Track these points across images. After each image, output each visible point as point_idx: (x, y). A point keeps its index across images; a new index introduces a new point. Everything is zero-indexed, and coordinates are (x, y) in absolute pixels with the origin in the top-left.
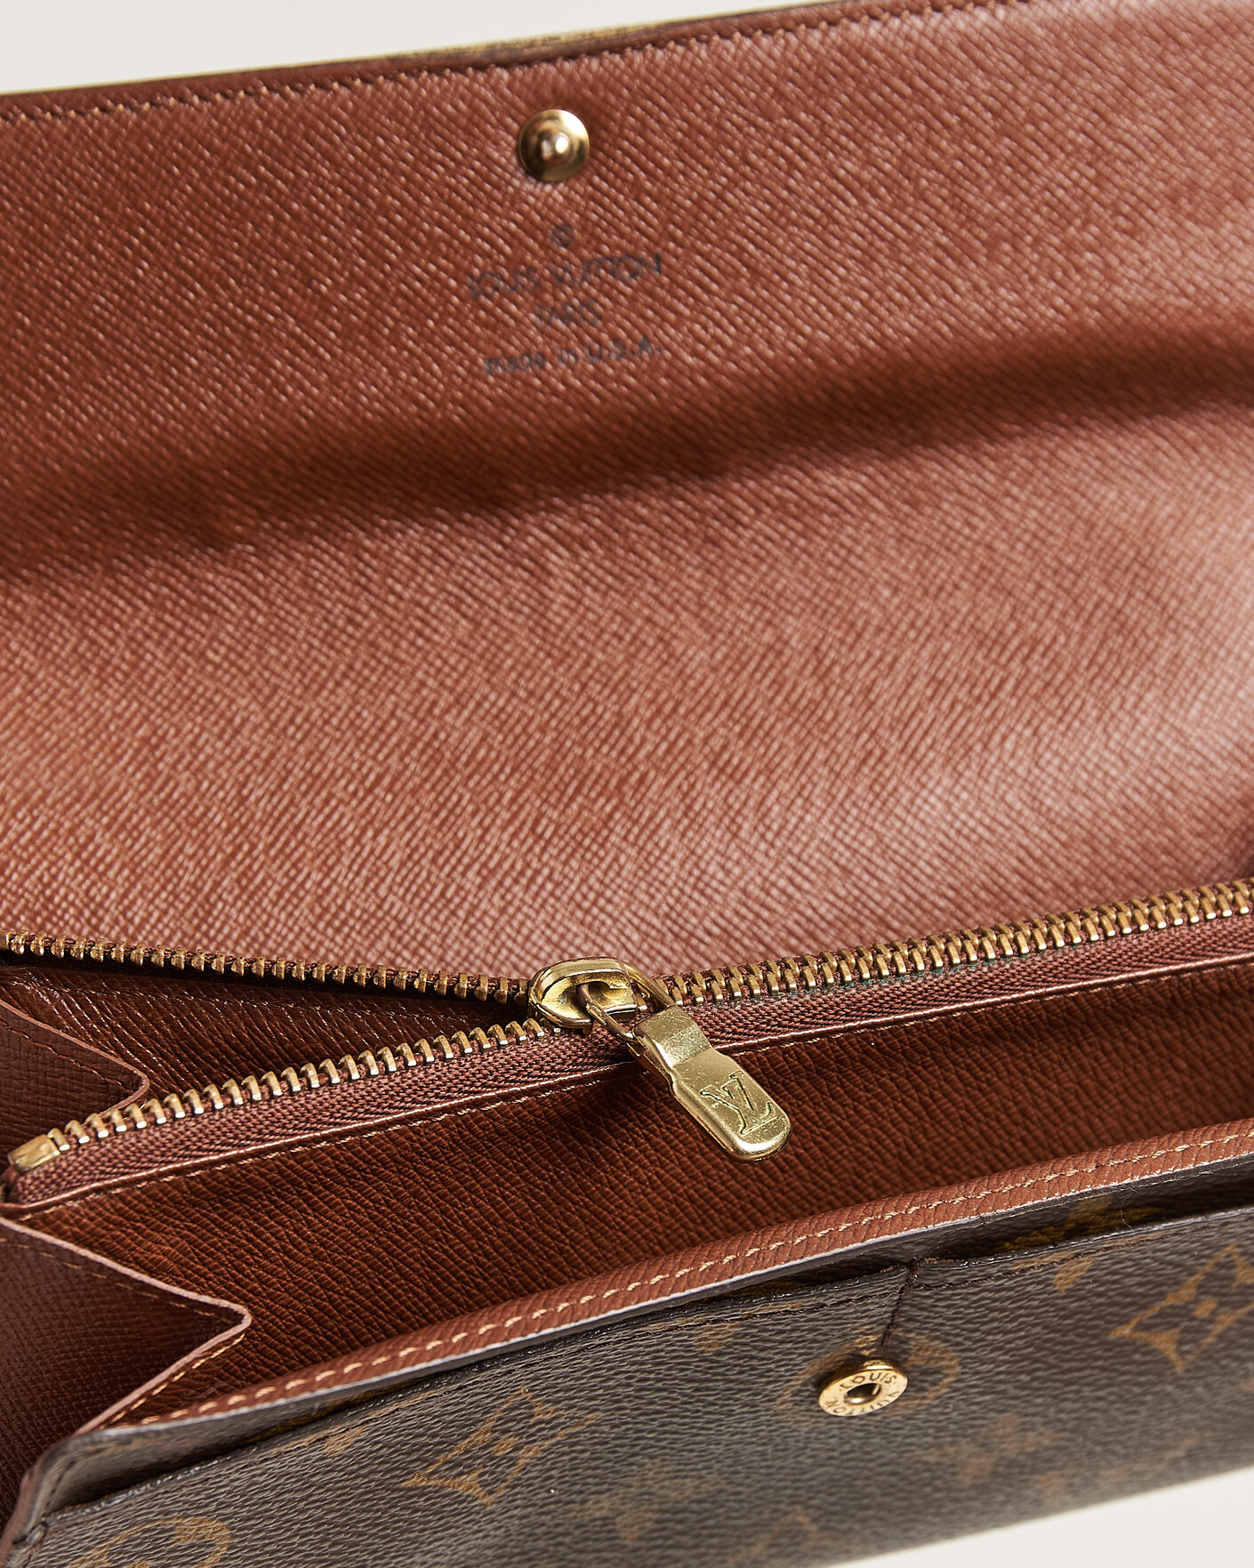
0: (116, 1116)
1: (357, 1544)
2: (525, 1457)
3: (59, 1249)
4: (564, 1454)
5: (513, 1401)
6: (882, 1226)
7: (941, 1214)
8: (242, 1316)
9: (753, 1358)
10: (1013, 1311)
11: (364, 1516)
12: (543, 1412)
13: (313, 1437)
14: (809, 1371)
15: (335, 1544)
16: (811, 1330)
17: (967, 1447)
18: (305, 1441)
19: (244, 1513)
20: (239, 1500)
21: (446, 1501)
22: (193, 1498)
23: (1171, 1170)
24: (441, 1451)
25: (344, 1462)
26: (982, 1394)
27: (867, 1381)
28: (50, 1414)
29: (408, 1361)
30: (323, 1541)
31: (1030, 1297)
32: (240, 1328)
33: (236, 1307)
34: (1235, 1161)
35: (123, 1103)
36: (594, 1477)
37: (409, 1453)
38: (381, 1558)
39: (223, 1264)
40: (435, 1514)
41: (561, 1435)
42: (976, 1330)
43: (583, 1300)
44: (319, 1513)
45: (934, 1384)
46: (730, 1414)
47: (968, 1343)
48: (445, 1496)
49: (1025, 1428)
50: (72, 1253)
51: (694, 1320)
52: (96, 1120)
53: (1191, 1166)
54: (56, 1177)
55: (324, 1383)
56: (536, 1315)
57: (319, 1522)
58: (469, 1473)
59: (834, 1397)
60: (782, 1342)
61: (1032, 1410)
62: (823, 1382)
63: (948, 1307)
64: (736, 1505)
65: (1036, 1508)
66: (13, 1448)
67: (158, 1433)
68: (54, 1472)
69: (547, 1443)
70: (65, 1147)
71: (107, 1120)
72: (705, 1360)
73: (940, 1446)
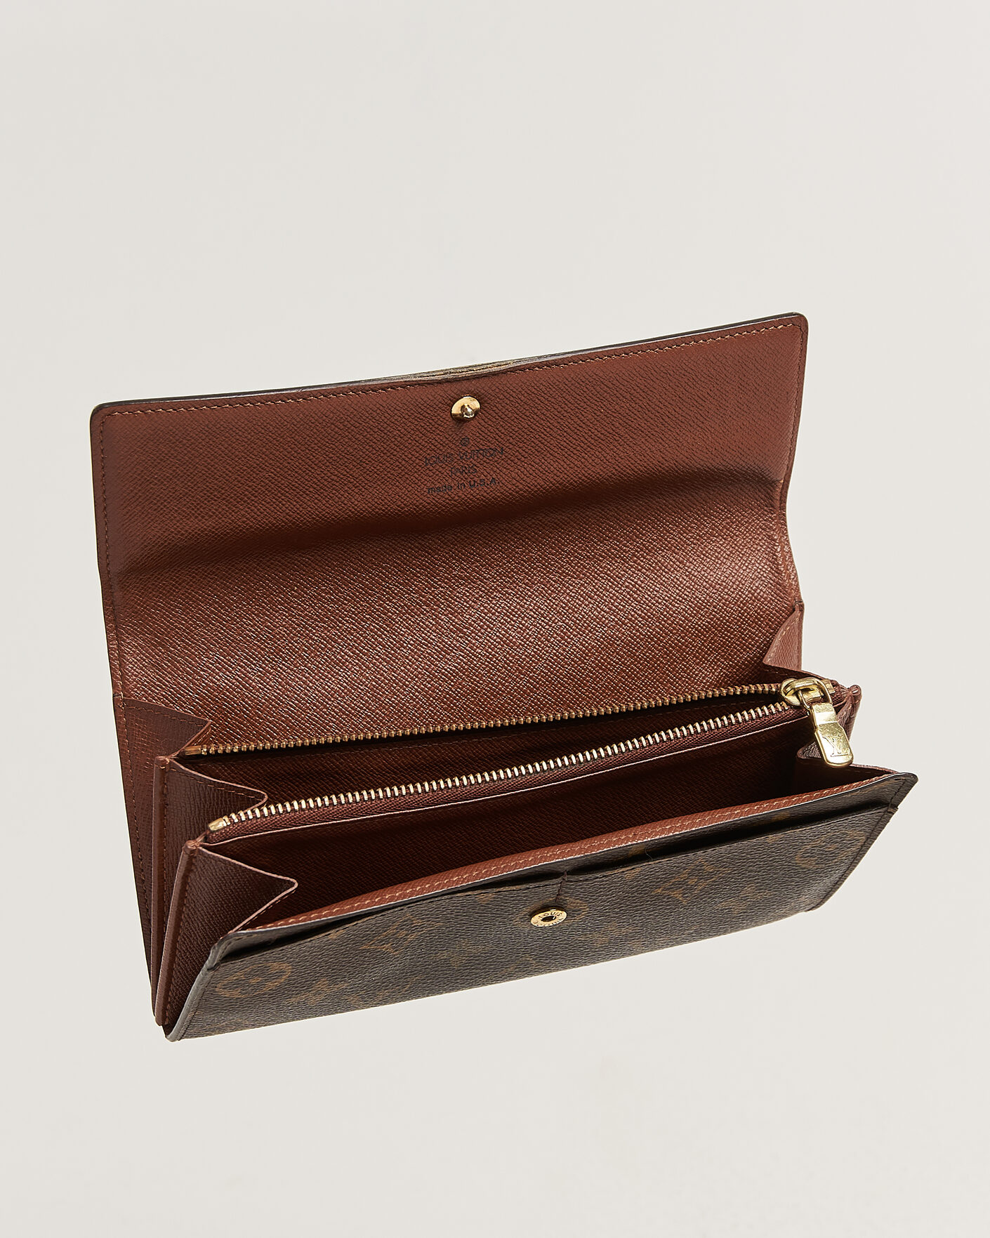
0: (249, 812)
1: (342, 969)
2: (410, 938)
3: (224, 860)
4: (427, 937)
5: (404, 919)
6: (546, 858)
7: (570, 854)
8: (294, 883)
9: (502, 906)
10: (608, 888)
11: (345, 959)
12: (417, 922)
13: (323, 935)
14: (526, 910)
15: (333, 969)
16: (524, 897)
17: (596, 935)
18: (320, 936)
19: (297, 960)
20: (295, 956)
21: (378, 954)
22: (277, 956)
23: (663, 836)
24: (376, 936)
25: (336, 941)
26: (600, 917)
27: (550, 915)
28: (220, 916)
29: (358, 908)
30: (328, 969)
31: (616, 883)
32: (294, 888)
33: (291, 880)
34: (690, 832)
35: (252, 808)
36: (440, 945)
37: (363, 938)
38: (352, 974)
39: (290, 866)
40: (373, 958)
41: (425, 930)
42: (594, 896)
43: (427, 886)
44: (327, 959)
45: (578, 915)
46: (495, 925)
47: (591, 900)
48: (377, 952)
49: (620, 927)
50: (229, 862)
51: (476, 892)
52: (242, 814)
53: (671, 834)
54: (224, 834)
55: (325, 916)
56: (408, 891)
57: (327, 962)
58: (387, 944)
59: (537, 920)
60: (513, 901)
61: (622, 921)
62: (533, 914)
63: (581, 888)
64: (501, 955)
65: (632, 952)
66: (205, 928)
67: (261, 932)
68: (223, 946)
69: (419, 933)
70: (229, 823)
71: (246, 814)
72: (482, 906)
73: (585, 935)
